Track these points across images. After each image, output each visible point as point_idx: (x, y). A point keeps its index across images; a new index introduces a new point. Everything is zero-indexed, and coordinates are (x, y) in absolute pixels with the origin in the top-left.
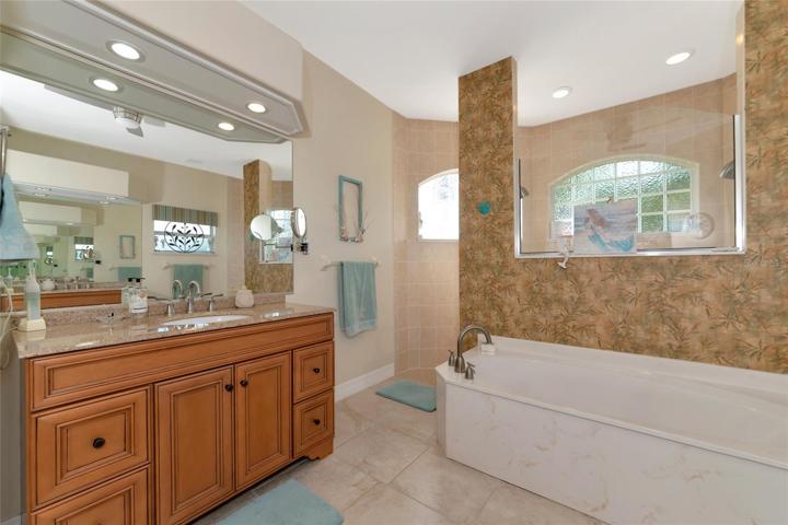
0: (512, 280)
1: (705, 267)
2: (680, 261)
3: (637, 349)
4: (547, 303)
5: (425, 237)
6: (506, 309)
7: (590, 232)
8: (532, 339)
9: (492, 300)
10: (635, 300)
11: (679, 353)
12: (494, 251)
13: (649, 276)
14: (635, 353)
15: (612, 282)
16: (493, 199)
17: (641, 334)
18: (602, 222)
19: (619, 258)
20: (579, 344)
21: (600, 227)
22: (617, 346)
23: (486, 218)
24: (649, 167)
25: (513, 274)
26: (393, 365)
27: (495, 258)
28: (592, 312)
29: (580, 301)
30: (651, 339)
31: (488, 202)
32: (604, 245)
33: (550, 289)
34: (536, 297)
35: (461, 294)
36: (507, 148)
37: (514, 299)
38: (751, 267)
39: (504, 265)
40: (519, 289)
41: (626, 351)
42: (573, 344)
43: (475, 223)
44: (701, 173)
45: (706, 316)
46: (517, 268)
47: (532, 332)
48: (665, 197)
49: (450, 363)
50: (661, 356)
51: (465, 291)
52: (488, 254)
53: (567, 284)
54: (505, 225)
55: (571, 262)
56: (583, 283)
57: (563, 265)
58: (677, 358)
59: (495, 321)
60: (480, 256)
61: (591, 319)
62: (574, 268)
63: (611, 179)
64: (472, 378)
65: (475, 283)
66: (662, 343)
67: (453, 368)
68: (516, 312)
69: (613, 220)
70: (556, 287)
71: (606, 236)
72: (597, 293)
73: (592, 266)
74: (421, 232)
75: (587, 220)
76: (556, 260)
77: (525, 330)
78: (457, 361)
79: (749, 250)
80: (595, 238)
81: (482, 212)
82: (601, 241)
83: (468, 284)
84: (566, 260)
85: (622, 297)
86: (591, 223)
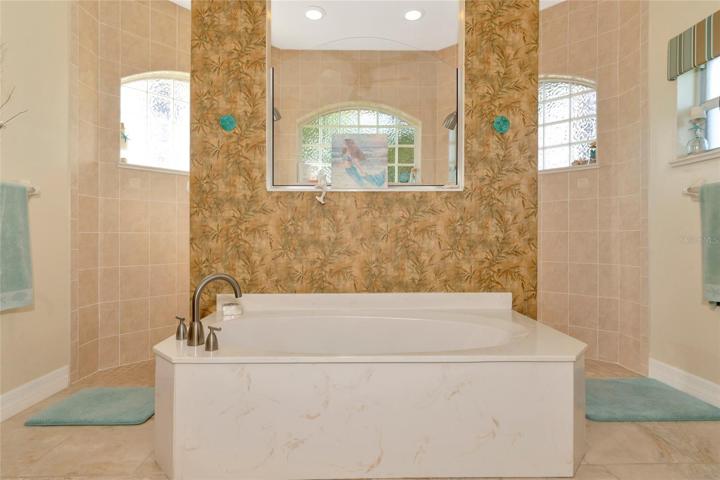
0: (263, 218)
1: (438, 203)
2: (421, 197)
3: (387, 289)
4: (304, 246)
5: (130, 161)
6: (256, 257)
7: (347, 164)
8: (287, 292)
9: (237, 247)
10: (386, 237)
11: (420, 286)
12: (240, 181)
13: (398, 212)
14: (386, 291)
15: (367, 220)
16: (240, 112)
17: (390, 271)
18: (358, 154)
19: (374, 193)
20: (336, 291)
21: (356, 160)
22: (370, 288)
23: (231, 137)
24: (385, 119)
25: (264, 211)
26: (66, 368)
27: (241, 190)
28: (349, 253)
29: (337, 242)
30: (399, 276)
31: (233, 115)
32: (359, 178)
33: (306, 230)
34: (291, 239)
35: (192, 239)
36: (259, 48)
37: (265, 243)
38: (467, 203)
39: (253, 199)
40: (272, 230)
41: (379, 291)
42: (330, 292)
43: (214, 141)
44: (423, 132)
45: (438, 248)
46: (269, 203)
47: (285, 283)
48: (397, 150)
49: (178, 337)
50: (406, 292)
51: (198, 236)
52: (231, 184)
53: (324, 223)
54: (255, 146)
55: (329, 196)
56: (340, 220)
57: (320, 199)
58: (418, 291)
59: (241, 275)
60: (221, 187)
61: (348, 260)
62: (332, 204)
63: (355, 126)
64: (216, 347)
65: (213, 225)
66: (407, 279)
67: (183, 343)
68: (268, 260)
69: (368, 153)
70: (313, 226)
71: (363, 170)
72: (353, 232)
73: (350, 201)
74: (123, 154)
75: (345, 151)
76: (313, 195)
77: (277, 281)
78: (192, 329)
79: (466, 188)
80: (351, 171)
81: (224, 127)
82: (357, 175)
83: (204, 226)
84: (324, 194)
85: (375, 235)
86: (348, 154)
